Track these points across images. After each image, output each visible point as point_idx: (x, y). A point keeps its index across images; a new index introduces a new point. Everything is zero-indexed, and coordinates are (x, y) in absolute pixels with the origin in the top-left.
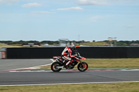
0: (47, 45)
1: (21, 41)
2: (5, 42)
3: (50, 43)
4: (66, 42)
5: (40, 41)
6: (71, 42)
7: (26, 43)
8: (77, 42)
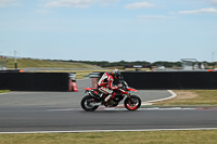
0: (162, 69)
1: (122, 62)
2: (98, 64)
3: (167, 64)
4: (193, 64)
5: (152, 62)
6: (200, 64)
7: (130, 65)
8: (210, 64)
